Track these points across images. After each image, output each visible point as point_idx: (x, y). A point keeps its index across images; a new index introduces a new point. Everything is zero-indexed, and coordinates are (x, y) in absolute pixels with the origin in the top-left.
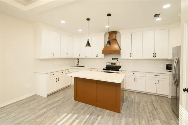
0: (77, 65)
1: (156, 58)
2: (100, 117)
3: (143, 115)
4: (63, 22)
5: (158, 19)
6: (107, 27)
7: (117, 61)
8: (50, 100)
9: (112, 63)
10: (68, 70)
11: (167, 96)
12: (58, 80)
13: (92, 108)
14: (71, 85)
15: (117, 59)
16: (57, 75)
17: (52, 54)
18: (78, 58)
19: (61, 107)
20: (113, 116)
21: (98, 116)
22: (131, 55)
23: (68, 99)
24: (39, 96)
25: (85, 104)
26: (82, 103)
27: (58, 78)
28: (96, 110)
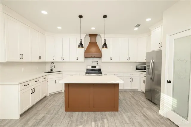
0: (51, 70)
1: (129, 61)
2: (105, 121)
3: (134, 107)
4: (44, 12)
5: (136, 29)
6: (93, 28)
7: (97, 64)
8: (29, 120)
9: (92, 67)
10: (44, 77)
11: (137, 90)
12: (33, 91)
13: (92, 114)
14: (47, 96)
15: (97, 62)
16: (32, 85)
18: (52, 61)
19: (54, 124)
20: (115, 115)
21: (102, 119)
22: (111, 58)
23: (55, 112)
24: (6, 120)
25: (80, 113)
26: (77, 113)
27: (33, 90)
28: (96, 115)
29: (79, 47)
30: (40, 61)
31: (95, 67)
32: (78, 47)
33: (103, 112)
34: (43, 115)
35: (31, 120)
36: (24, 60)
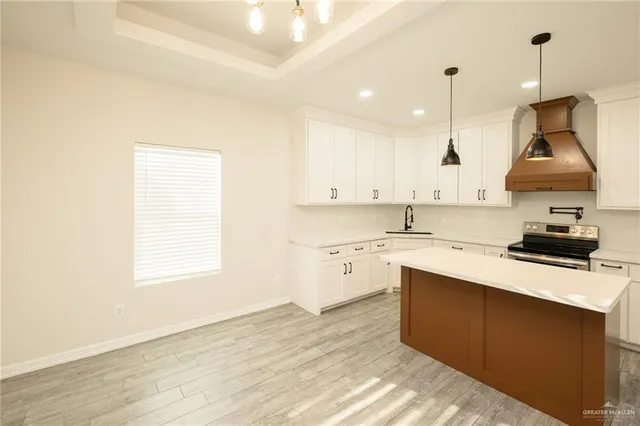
0: (407, 227)
4: (366, 94)
7: (579, 217)
8: (328, 325)
10: (378, 243)
12: (348, 270)
14: (387, 292)
15: (578, 209)
16: (347, 255)
17: (334, 193)
18: (408, 204)
19: (361, 354)
21: (495, 420)
23: (379, 332)
24: (300, 309)
25: (438, 364)
26: (429, 359)
27: (348, 265)
28: (483, 396)
29: (445, 162)
30: (377, 201)
31: (565, 229)
32: (441, 162)
33: (520, 403)
34: (353, 328)
35: (332, 327)
36: (340, 200)
